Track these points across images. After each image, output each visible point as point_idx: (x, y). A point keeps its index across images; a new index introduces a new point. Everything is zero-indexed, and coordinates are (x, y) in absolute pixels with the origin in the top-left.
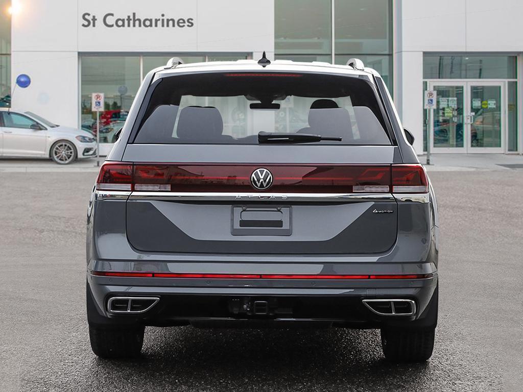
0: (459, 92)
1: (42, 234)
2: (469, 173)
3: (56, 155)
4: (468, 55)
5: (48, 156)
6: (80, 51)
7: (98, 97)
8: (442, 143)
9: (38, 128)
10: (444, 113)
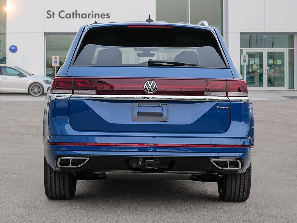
0: (260, 56)
1: (24, 136)
2: (266, 101)
3: (32, 91)
4: (266, 34)
5: (27, 92)
6: (45, 32)
7: (56, 58)
8: (251, 84)
9: (22, 76)
10: (252, 67)
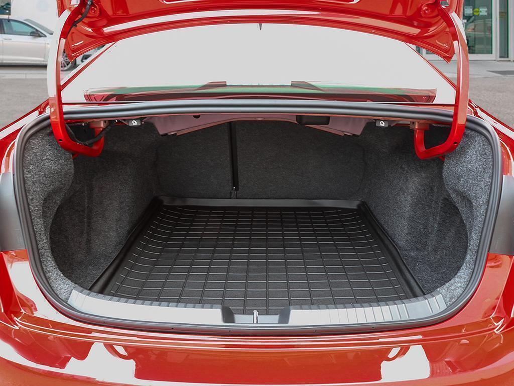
9: (37, 35)
